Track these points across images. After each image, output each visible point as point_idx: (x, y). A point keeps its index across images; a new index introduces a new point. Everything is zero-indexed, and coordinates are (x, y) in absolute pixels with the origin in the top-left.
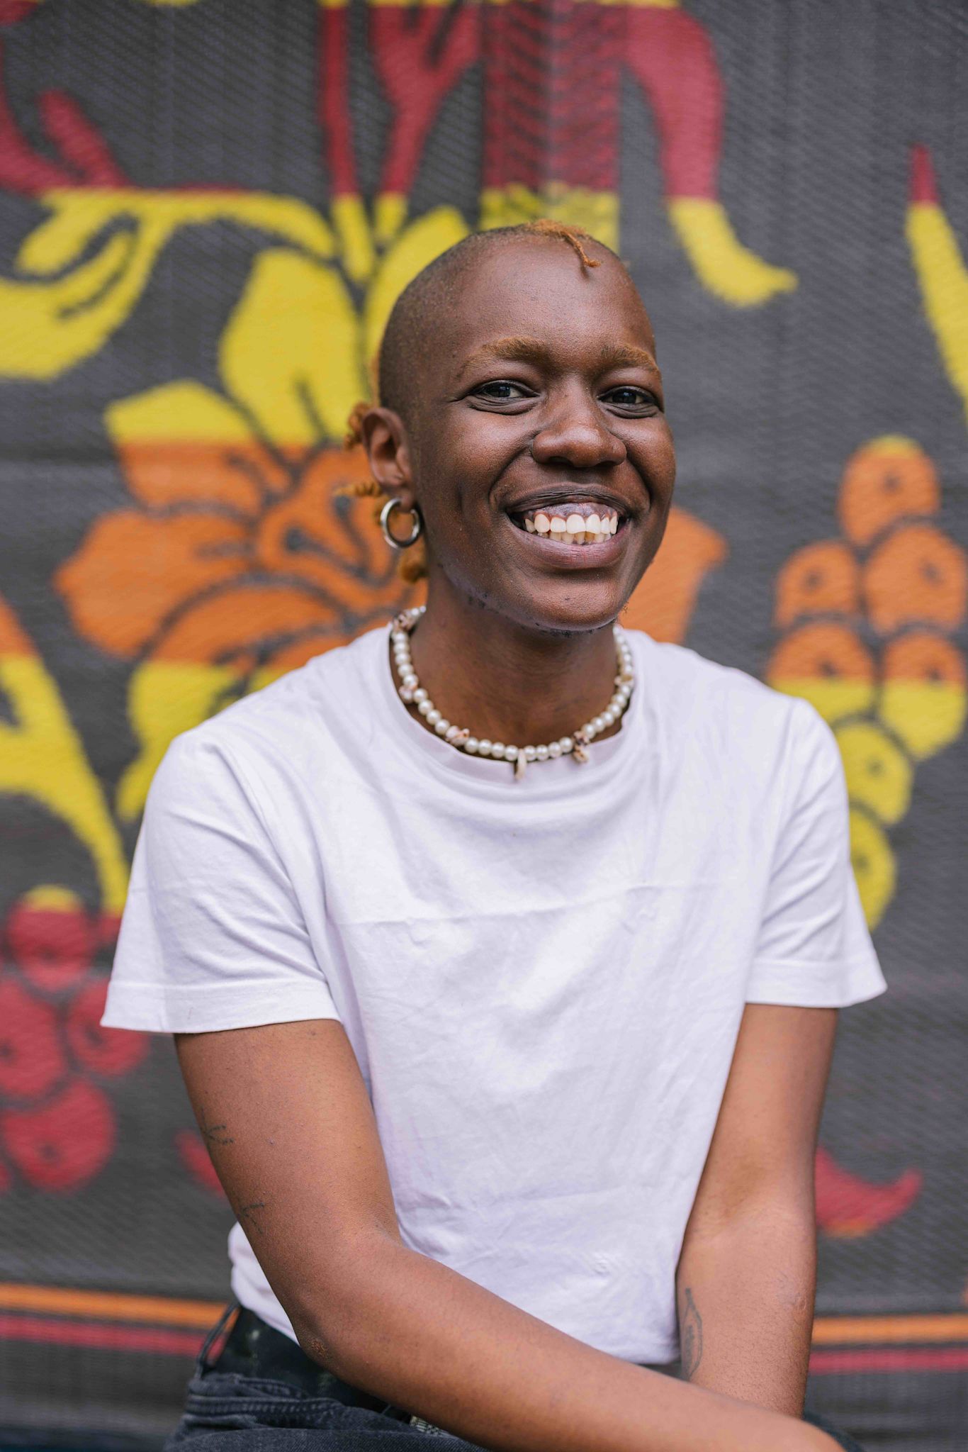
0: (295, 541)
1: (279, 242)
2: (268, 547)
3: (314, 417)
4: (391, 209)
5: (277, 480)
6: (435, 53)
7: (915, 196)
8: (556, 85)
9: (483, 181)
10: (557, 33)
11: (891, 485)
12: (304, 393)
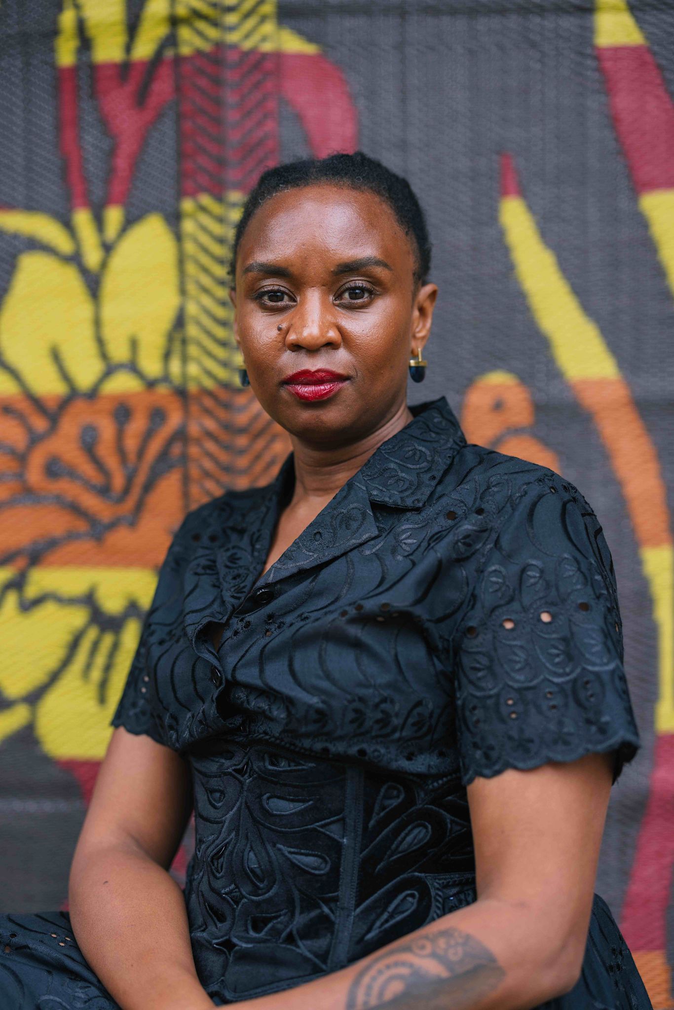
0: (53, 469)
1: (34, 245)
2: (35, 475)
3: (65, 376)
4: (114, 216)
5: (40, 424)
6: (141, 98)
7: (505, 192)
8: (231, 116)
9: (181, 193)
10: (229, 76)
11: (498, 406)
12: (56, 356)
